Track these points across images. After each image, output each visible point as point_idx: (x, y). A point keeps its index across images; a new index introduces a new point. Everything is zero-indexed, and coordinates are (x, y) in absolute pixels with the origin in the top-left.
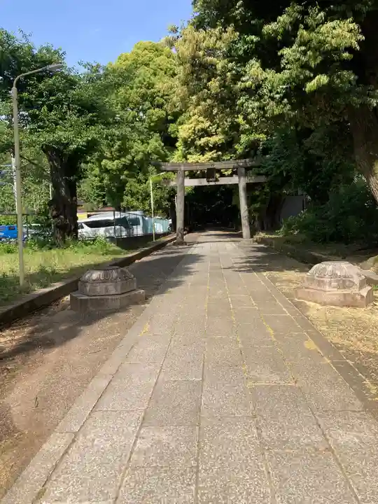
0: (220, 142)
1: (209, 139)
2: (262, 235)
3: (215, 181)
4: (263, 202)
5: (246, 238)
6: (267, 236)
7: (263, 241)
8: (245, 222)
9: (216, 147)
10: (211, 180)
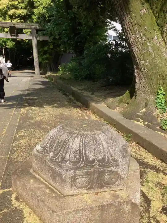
0: (23, 14)
1: (16, 11)
2: (49, 74)
3: (16, 36)
4: (51, 54)
5: (38, 75)
6: (52, 74)
7: (49, 77)
8: (36, 65)
9: (20, 17)
10: (13, 35)
